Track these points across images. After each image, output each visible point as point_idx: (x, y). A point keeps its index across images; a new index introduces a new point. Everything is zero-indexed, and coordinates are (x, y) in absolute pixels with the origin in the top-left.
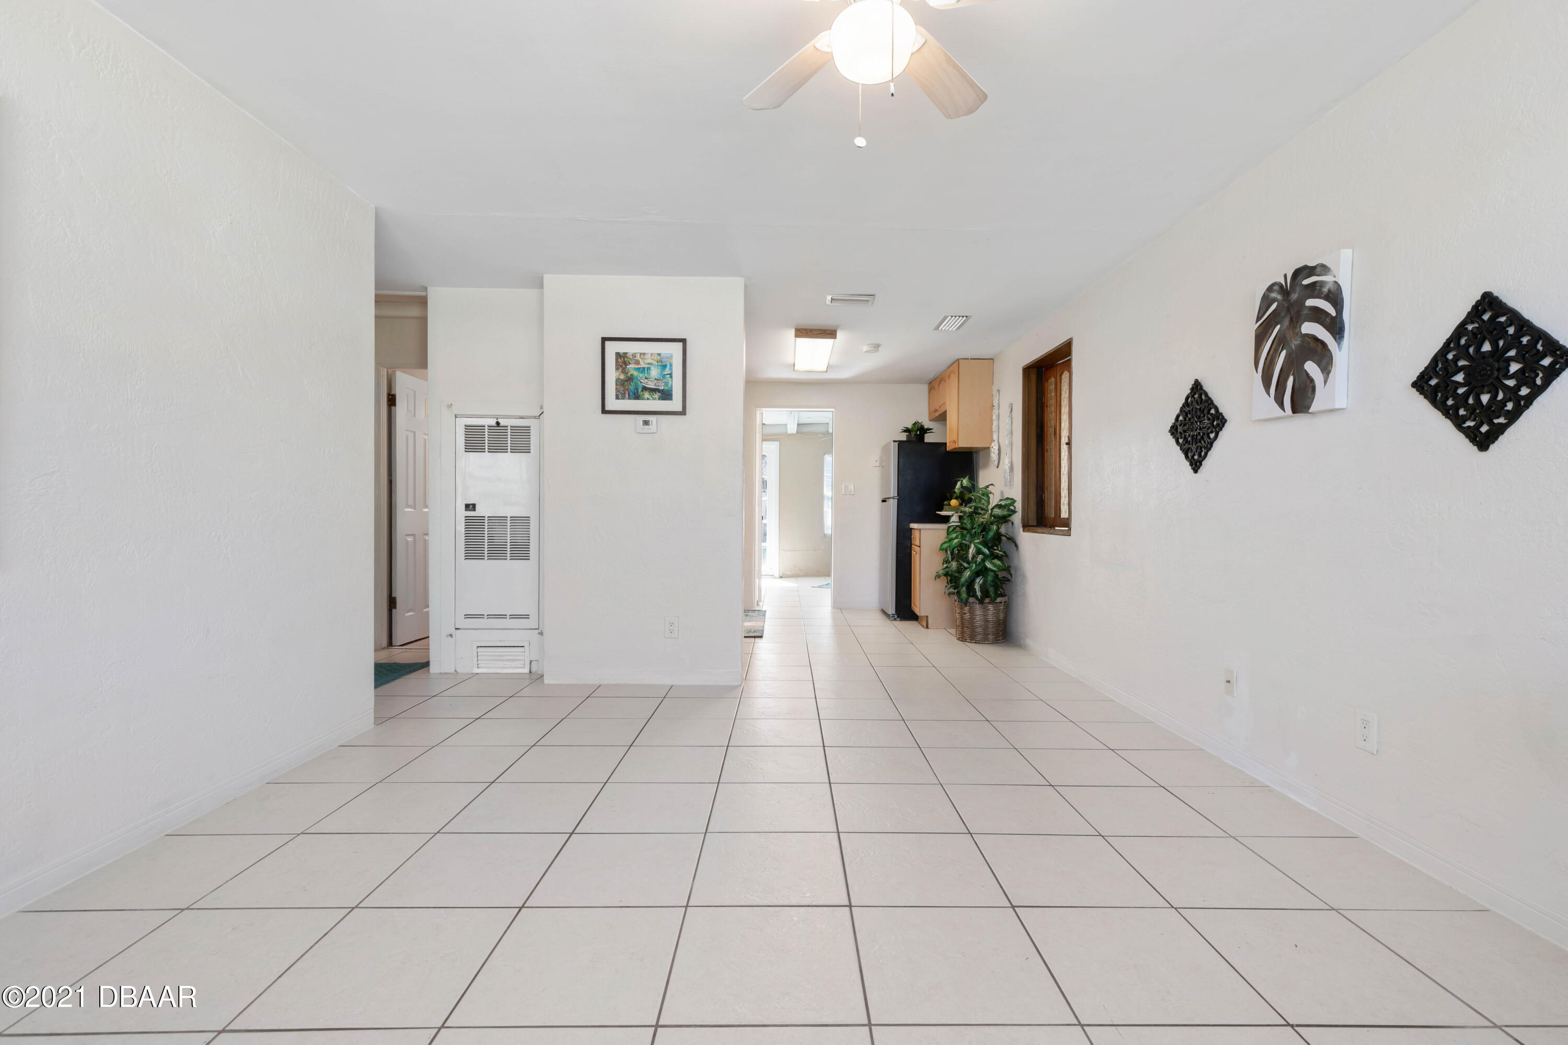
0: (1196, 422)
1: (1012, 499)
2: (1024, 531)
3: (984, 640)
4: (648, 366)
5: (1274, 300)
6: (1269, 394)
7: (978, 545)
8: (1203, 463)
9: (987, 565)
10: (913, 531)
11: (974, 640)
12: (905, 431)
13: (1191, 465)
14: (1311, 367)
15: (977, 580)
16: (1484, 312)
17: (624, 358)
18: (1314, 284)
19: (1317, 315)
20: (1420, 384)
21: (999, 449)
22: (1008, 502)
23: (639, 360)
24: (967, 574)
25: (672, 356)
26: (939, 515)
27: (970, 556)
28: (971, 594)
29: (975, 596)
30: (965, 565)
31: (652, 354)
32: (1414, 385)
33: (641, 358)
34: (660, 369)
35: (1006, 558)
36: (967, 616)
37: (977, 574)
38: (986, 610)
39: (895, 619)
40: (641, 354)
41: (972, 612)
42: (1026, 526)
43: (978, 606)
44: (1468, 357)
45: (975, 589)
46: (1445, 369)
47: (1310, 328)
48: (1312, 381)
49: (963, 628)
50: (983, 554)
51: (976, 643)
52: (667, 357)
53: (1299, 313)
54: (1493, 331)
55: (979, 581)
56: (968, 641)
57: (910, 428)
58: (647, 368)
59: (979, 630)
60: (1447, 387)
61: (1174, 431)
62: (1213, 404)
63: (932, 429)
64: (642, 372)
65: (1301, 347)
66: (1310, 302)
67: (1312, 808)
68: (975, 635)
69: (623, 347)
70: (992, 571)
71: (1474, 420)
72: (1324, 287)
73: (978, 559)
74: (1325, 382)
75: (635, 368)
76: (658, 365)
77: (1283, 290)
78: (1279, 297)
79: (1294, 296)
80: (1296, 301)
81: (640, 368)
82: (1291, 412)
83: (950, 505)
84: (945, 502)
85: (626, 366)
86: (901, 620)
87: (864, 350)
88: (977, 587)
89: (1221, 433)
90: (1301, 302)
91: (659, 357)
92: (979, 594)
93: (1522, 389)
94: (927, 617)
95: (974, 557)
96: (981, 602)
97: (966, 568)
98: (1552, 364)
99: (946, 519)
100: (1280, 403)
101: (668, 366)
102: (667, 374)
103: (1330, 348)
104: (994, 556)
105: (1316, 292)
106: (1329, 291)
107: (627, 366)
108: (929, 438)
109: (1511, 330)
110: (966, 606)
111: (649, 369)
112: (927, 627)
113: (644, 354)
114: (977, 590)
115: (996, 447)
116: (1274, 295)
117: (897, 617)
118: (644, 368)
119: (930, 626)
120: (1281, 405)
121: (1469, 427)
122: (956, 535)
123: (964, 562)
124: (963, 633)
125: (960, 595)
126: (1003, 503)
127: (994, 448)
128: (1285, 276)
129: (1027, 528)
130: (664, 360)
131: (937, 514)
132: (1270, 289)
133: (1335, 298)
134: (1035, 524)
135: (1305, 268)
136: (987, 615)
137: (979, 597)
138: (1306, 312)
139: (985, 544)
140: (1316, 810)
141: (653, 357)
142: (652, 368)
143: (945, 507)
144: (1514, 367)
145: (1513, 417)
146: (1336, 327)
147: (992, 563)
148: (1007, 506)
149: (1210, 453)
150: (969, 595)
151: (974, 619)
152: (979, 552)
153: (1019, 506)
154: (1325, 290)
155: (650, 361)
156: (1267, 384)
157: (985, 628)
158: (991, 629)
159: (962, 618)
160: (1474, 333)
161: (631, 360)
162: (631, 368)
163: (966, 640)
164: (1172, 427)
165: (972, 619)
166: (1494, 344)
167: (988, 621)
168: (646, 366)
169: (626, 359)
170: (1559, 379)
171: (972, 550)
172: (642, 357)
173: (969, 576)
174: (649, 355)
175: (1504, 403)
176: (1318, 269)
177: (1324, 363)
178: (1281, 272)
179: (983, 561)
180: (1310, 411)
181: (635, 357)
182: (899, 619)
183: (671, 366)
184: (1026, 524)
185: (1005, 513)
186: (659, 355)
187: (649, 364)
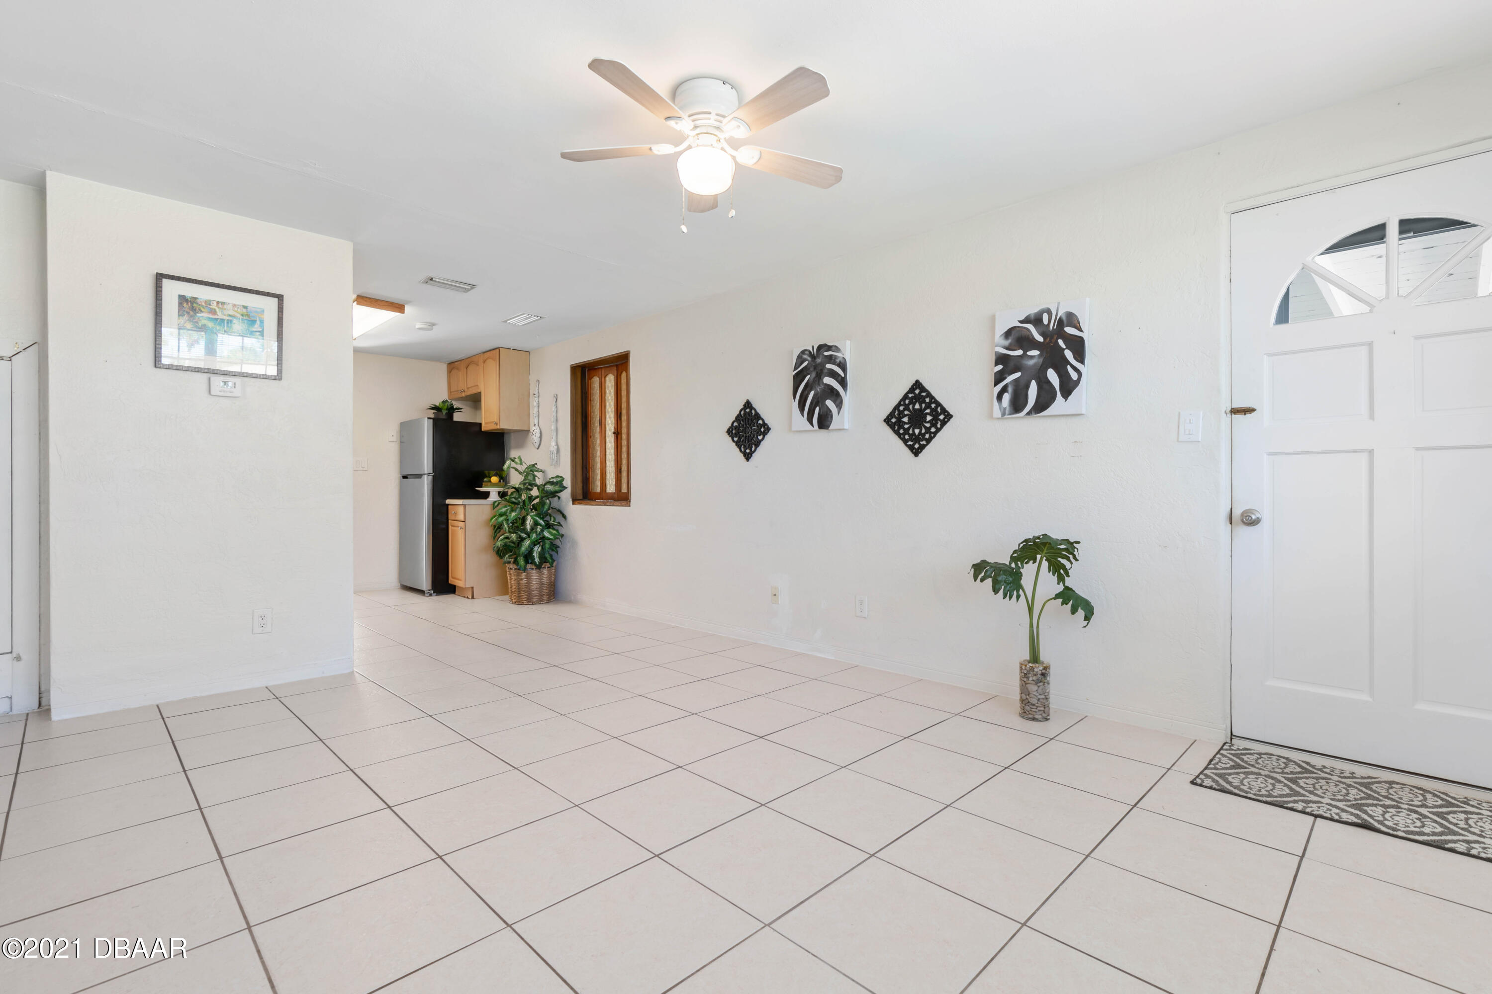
0: (748, 428)
1: (561, 477)
2: (573, 504)
3: (540, 601)
4: (230, 318)
5: (805, 360)
6: (803, 416)
7: (535, 517)
8: (753, 455)
9: (545, 534)
10: (449, 507)
11: (530, 602)
12: (432, 408)
13: (745, 456)
14: (829, 403)
15: (535, 548)
16: (916, 389)
17: (192, 304)
18: (831, 356)
19: (833, 374)
20: (887, 420)
21: (541, 433)
22: (559, 479)
23: (215, 309)
24: (527, 543)
25: (263, 311)
26: (479, 491)
27: (528, 527)
28: (530, 561)
29: (533, 562)
30: (524, 535)
31: (234, 305)
32: (885, 421)
33: (218, 308)
34: (246, 325)
35: (560, 527)
36: (524, 581)
37: (534, 544)
38: (541, 574)
39: (431, 595)
40: (218, 303)
41: (528, 577)
42: (575, 500)
43: (534, 572)
44: (909, 411)
45: (534, 556)
46: (899, 414)
47: (827, 380)
48: (831, 411)
49: (519, 592)
50: (541, 525)
51: (532, 604)
52: (256, 312)
53: (822, 370)
54: (919, 399)
55: (537, 549)
56: (525, 603)
57: (438, 405)
58: (228, 320)
59: (535, 592)
60: (900, 423)
61: (729, 432)
62: (761, 417)
63: (461, 409)
64: (220, 324)
65: (823, 391)
66: (828, 366)
67: (831, 658)
68: (532, 598)
69: (190, 290)
70: (549, 539)
71: (912, 441)
72: (837, 359)
73: (538, 530)
74: (839, 413)
75: (209, 318)
76: (243, 319)
77: (813, 357)
78: (809, 359)
79: (819, 360)
80: (820, 364)
81: (216, 319)
82: (818, 428)
83: (491, 482)
84: (485, 479)
85: (195, 314)
86: (436, 595)
87: (417, 327)
88: (536, 554)
89: (766, 436)
90: (823, 365)
91: (244, 310)
92: (537, 560)
93: (932, 428)
94: (472, 588)
95: (532, 529)
96: (539, 567)
97: (525, 539)
98: (944, 418)
99: (486, 495)
100: (810, 420)
101: (258, 322)
102: (256, 331)
103: (841, 394)
104: (548, 526)
105: (832, 361)
106: (840, 362)
107: (197, 314)
108: (457, 417)
109: (927, 400)
110: (524, 572)
111: (229, 322)
112: (473, 597)
113: (223, 303)
114: (535, 557)
115: (538, 431)
116: (805, 356)
117: (434, 592)
118: (222, 320)
119: (475, 596)
120: (812, 424)
121: (910, 445)
122: (505, 509)
123: (523, 533)
124: (519, 597)
125: (518, 563)
126: (555, 480)
127: (535, 430)
128: (813, 347)
129: (577, 502)
130: (252, 314)
131: (476, 490)
132: (803, 352)
133: (843, 366)
134: (581, 498)
135: (825, 345)
136: (542, 579)
137: (538, 563)
138: (826, 371)
139: (539, 515)
140: (833, 658)
141: (236, 309)
142: (234, 322)
143: (484, 483)
144: (929, 418)
145: (929, 441)
146: (843, 382)
147: (550, 532)
148: (559, 483)
149: (758, 449)
150: (527, 562)
151: (531, 583)
152: (536, 524)
153: (567, 483)
154: (838, 361)
155: (231, 313)
156: (802, 409)
157: (540, 590)
158: (545, 591)
159: (519, 584)
160: (912, 398)
161: (203, 307)
162: (202, 317)
163: (523, 602)
164: (729, 429)
165: (529, 583)
166: (921, 406)
167: (542, 584)
168: (226, 318)
169: (195, 305)
170: (946, 426)
171: (529, 522)
172: (220, 306)
173: (529, 545)
174: (231, 307)
175: (924, 434)
176: (833, 348)
177: (837, 402)
178: (811, 344)
179: (542, 531)
180: (830, 428)
181: (210, 305)
182: (435, 594)
183: (262, 322)
184: (575, 498)
185: (557, 488)
186: (245, 307)
187: (230, 316)
